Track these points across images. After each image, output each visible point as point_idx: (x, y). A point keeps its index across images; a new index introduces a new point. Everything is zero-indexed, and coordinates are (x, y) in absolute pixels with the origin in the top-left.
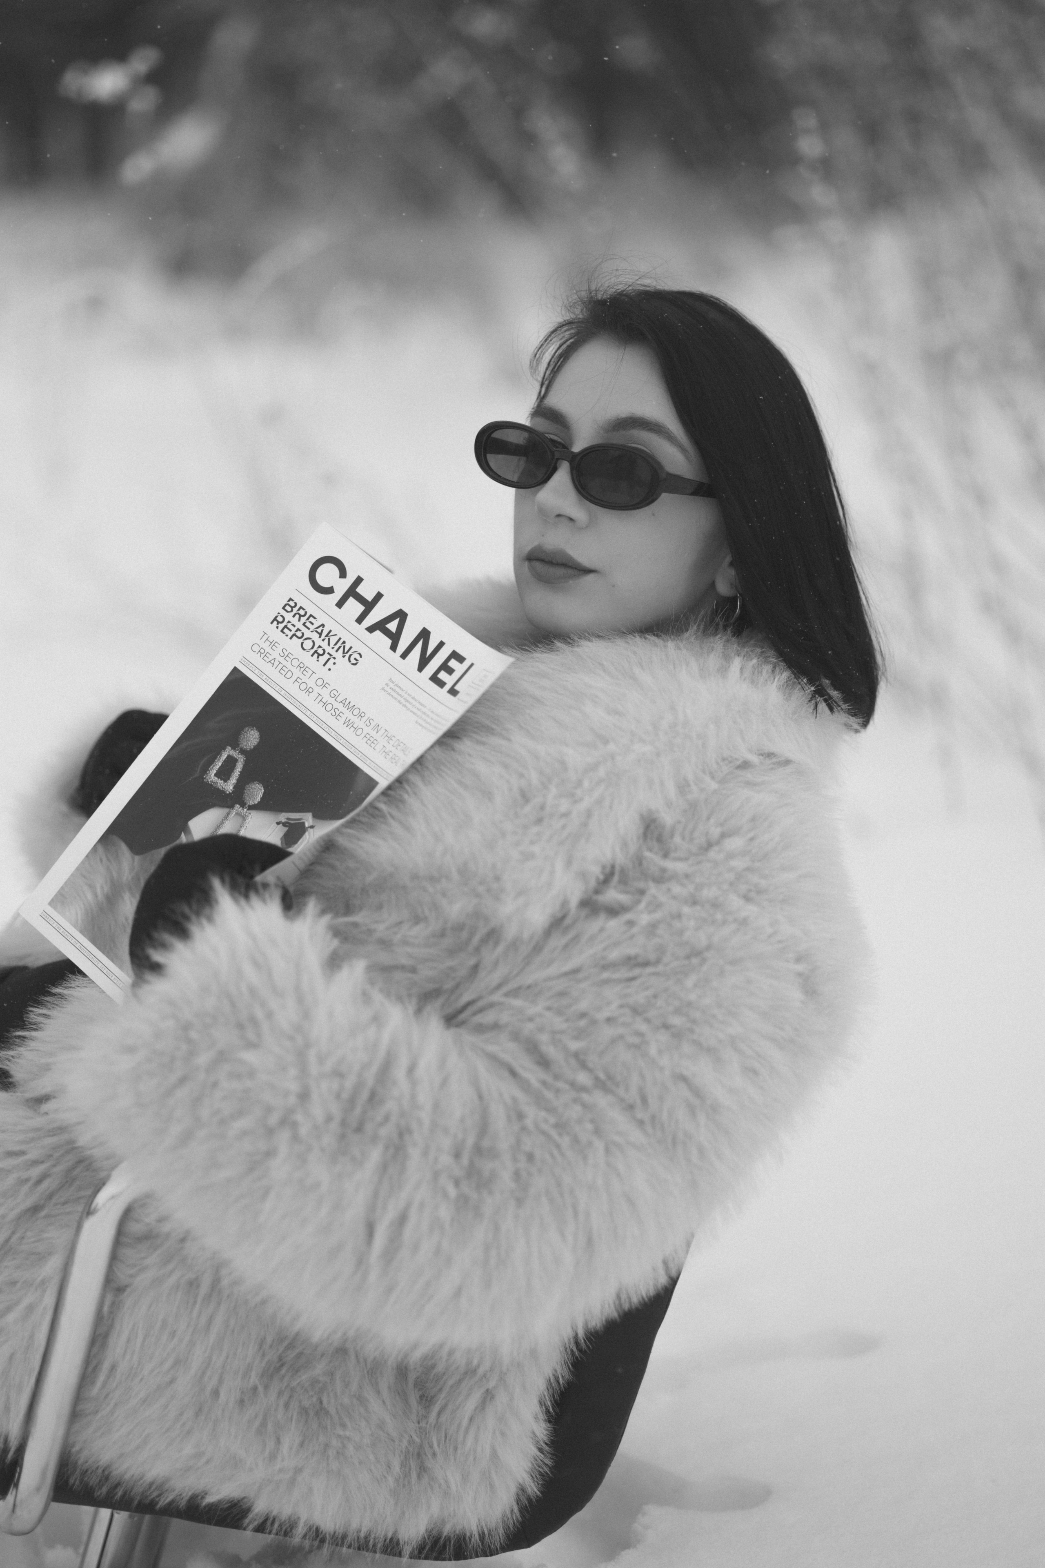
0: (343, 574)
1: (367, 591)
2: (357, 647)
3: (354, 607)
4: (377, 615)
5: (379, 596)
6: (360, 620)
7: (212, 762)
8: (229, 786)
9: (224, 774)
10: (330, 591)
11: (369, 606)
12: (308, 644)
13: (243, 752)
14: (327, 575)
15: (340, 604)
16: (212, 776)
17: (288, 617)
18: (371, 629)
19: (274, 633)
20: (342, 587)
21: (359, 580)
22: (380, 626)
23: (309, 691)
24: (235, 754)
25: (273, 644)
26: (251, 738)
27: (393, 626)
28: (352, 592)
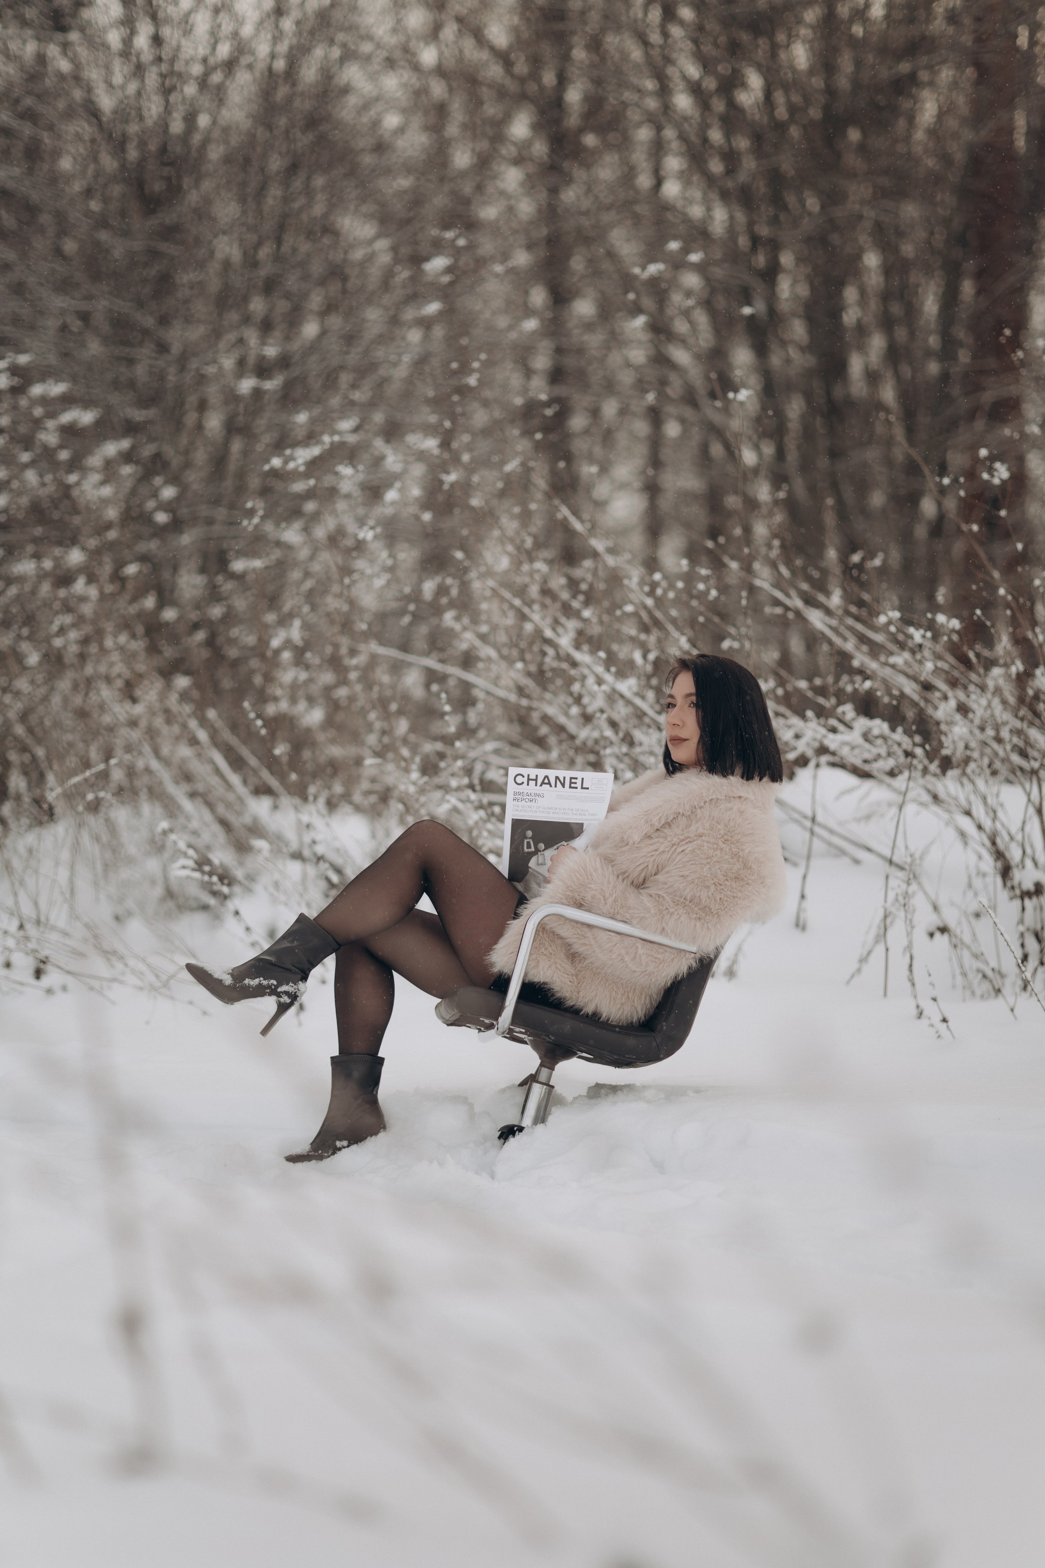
0: (523, 777)
1: (533, 777)
2: (541, 792)
3: (532, 783)
4: (539, 781)
5: (537, 776)
6: (536, 785)
7: (523, 846)
8: (533, 849)
9: (529, 846)
10: (523, 783)
11: (536, 780)
12: (527, 800)
13: (530, 838)
14: (519, 779)
15: (528, 785)
16: (526, 850)
17: (517, 797)
18: (541, 785)
19: (516, 803)
20: (525, 780)
21: (529, 775)
22: (543, 783)
23: (536, 812)
24: (528, 840)
25: (518, 806)
26: (529, 833)
27: (546, 781)
28: (529, 779)
